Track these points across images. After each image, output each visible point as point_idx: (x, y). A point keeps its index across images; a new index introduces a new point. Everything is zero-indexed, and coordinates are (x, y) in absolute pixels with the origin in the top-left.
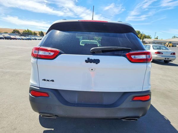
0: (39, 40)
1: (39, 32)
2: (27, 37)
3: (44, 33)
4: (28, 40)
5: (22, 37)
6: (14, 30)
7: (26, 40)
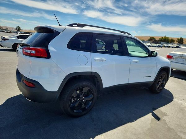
0: (172, 47)
1: (178, 39)
2: (158, 45)
3: (184, 40)
4: (159, 47)
5: (152, 44)
6: (151, 38)
7: (156, 47)
